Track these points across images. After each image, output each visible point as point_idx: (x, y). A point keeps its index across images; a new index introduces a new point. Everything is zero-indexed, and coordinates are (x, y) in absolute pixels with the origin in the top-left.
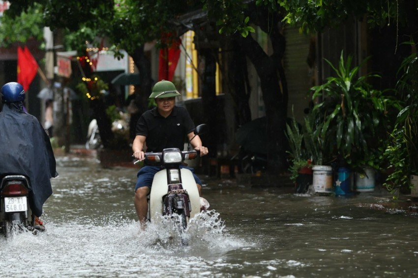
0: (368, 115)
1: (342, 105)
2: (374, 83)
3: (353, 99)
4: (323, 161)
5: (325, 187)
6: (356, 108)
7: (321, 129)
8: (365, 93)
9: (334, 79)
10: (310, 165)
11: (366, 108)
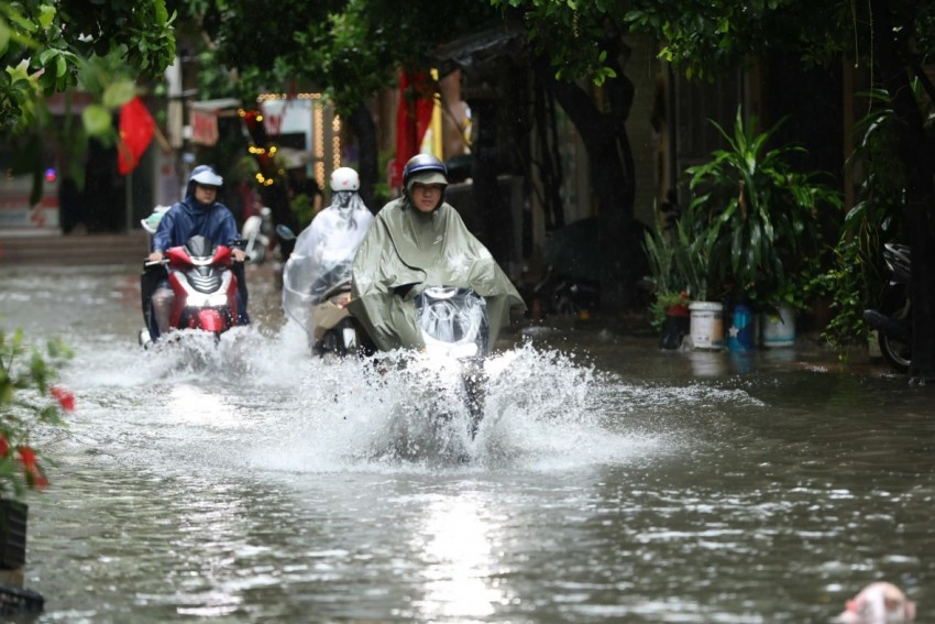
0: (784, 216)
1: (741, 199)
2: (793, 162)
3: (758, 188)
4: (707, 294)
5: (711, 339)
6: (766, 205)
7: (705, 240)
8: (780, 178)
9: (726, 155)
10: (686, 301)
11: (781, 205)
